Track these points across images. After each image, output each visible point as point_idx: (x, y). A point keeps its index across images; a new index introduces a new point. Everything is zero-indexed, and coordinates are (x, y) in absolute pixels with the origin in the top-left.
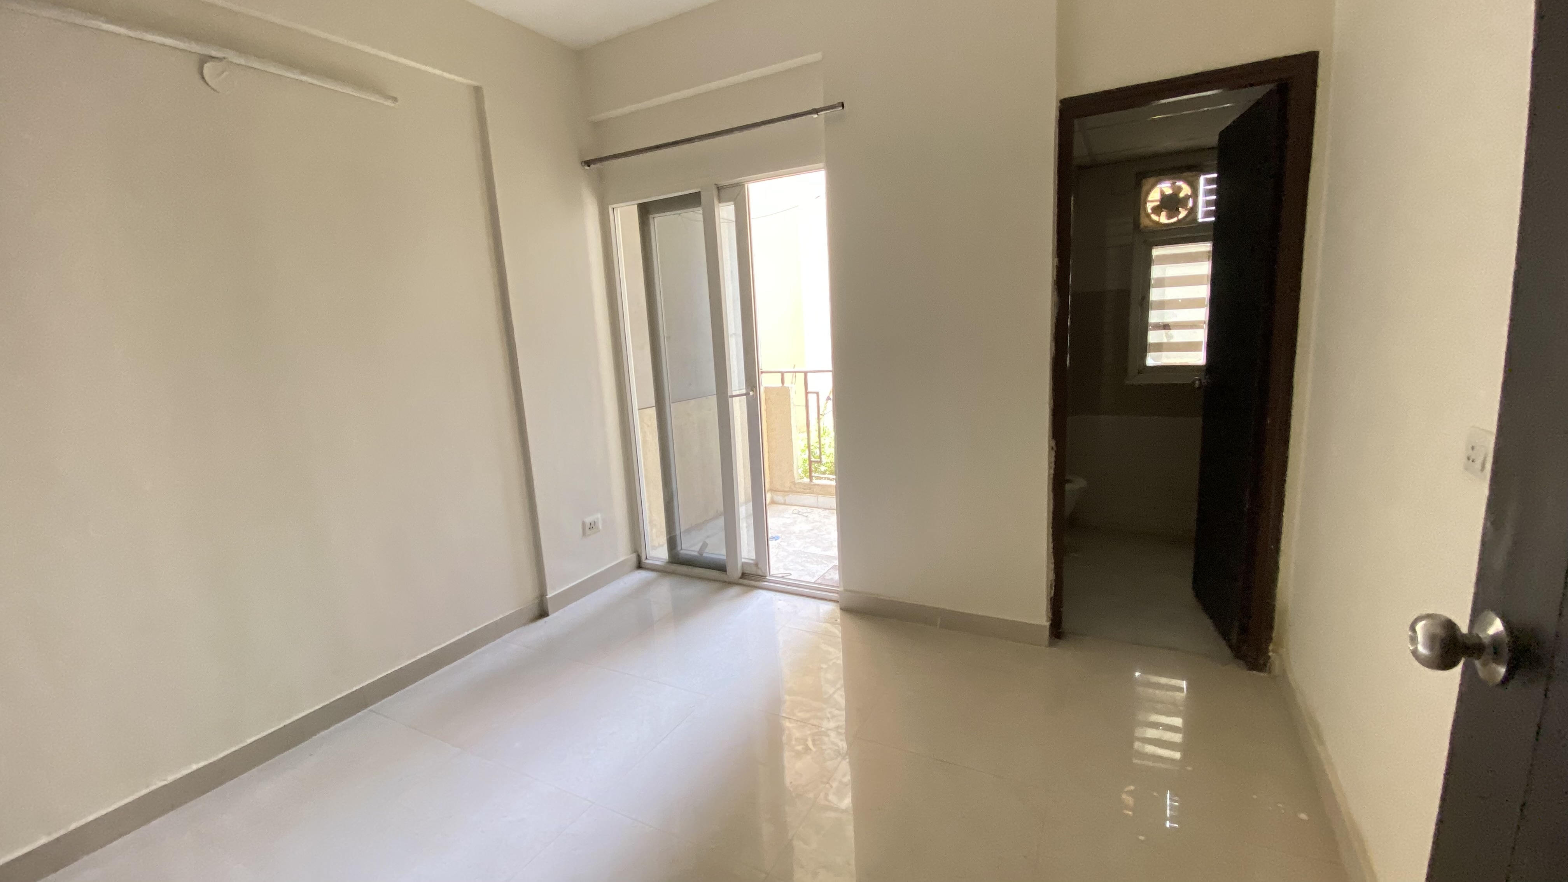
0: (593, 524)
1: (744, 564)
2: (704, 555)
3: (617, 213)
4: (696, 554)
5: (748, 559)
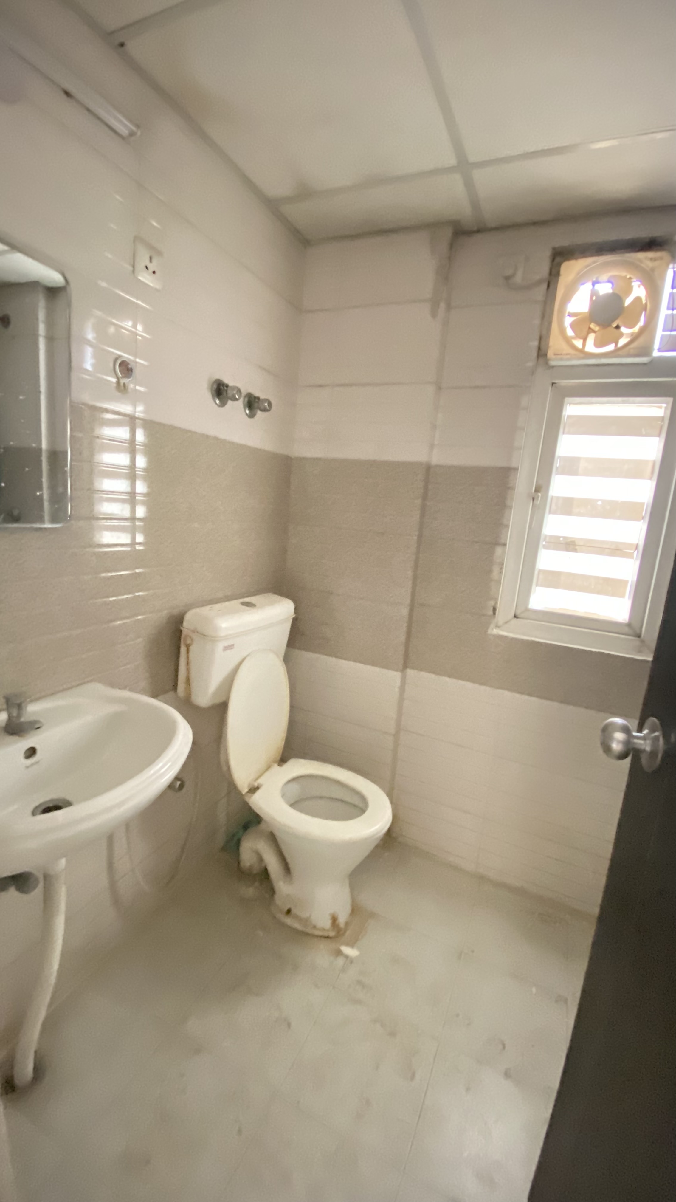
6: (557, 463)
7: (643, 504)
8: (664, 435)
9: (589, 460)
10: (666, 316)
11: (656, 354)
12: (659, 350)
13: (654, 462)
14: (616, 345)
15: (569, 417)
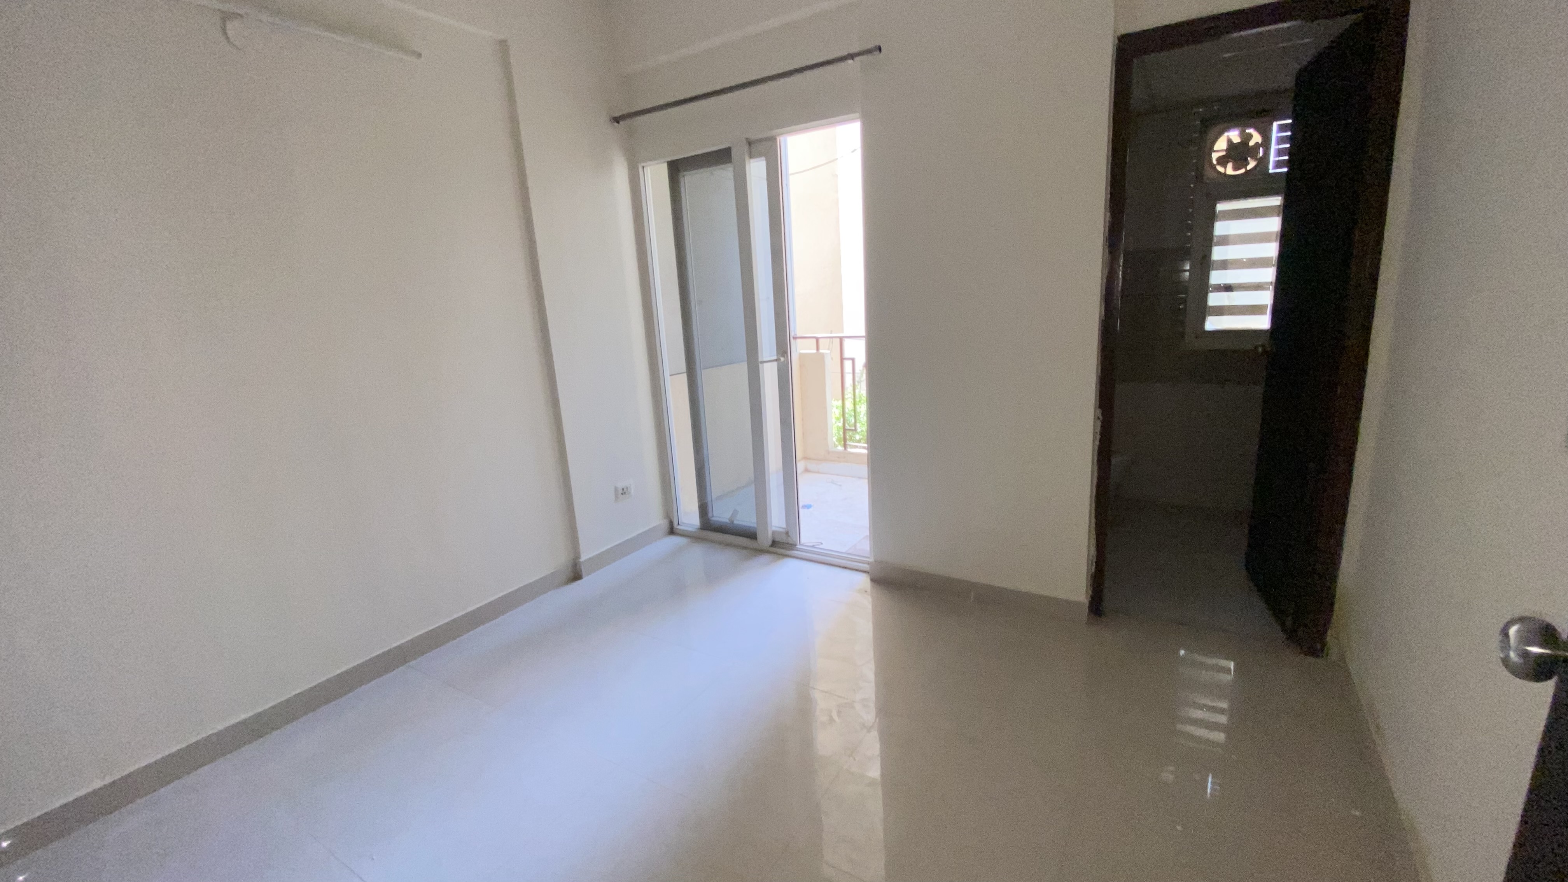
0: (625, 490)
1: (774, 532)
2: (735, 522)
3: (647, 172)
4: (727, 521)
5: (778, 527)
6: (1215, 239)
7: (1272, 257)
8: (1281, 214)
9: (1235, 236)
10: (1275, 149)
11: (1271, 171)
12: (1273, 169)
13: (1278, 232)
14: (1246, 168)
15: (1219, 211)
